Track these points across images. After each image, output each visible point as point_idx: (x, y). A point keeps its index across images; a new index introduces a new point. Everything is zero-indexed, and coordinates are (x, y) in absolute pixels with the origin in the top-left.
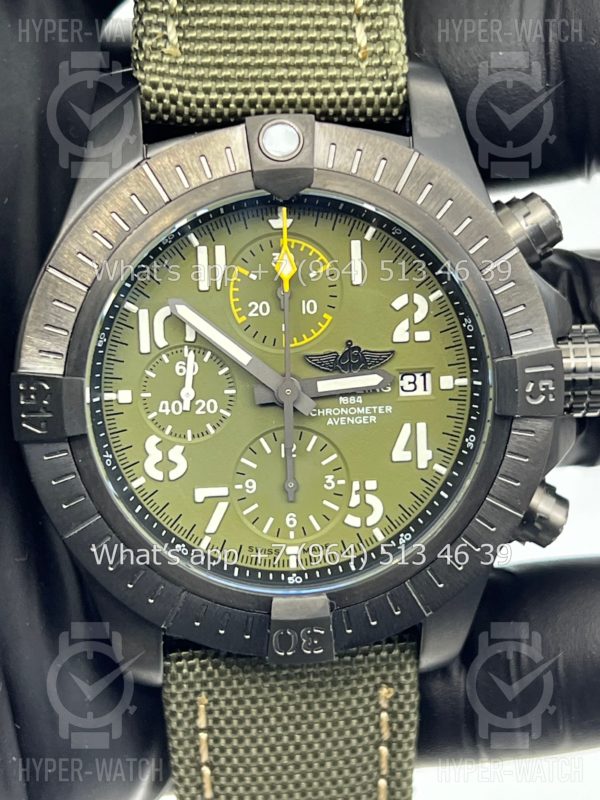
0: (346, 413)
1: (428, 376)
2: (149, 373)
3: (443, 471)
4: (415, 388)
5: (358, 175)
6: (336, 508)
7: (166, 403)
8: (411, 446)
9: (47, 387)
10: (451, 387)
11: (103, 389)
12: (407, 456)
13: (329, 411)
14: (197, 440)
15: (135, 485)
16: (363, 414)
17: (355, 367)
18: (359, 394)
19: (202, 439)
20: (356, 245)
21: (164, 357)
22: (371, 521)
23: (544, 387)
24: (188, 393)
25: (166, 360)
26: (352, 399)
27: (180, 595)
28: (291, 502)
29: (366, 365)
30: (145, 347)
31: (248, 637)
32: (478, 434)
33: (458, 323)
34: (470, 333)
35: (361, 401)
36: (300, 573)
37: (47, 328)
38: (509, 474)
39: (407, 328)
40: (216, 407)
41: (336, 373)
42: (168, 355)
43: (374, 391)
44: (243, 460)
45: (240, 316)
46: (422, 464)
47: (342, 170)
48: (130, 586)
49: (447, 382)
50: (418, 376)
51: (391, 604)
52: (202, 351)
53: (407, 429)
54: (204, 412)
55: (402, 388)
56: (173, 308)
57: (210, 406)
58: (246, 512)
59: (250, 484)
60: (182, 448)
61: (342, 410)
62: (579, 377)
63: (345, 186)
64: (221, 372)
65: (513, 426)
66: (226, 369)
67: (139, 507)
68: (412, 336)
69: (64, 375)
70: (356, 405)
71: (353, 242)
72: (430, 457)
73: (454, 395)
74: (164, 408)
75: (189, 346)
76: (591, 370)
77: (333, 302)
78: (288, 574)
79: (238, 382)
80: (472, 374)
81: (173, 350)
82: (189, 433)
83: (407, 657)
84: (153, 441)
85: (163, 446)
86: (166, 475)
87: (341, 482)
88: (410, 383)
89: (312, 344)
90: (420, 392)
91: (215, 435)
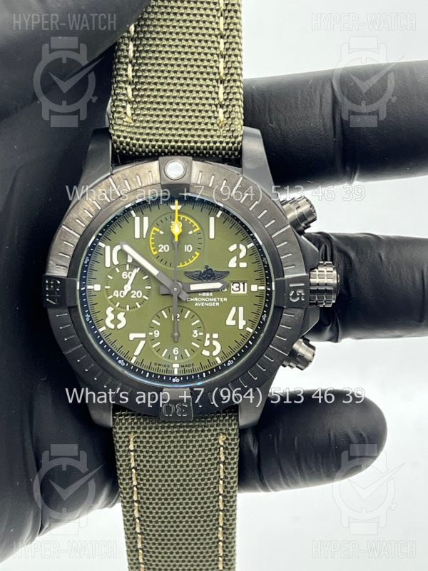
0: (204, 301)
1: (246, 284)
2: (109, 277)
3: (251, 331)
4: (239, 290)
5: (212, 187)
6: (198, 346)
7: (117, 291)
8: (236, 318)
9: (59, 282)
10: (256, 290)
11: (87, 284)
12: (234, 323)
13: (196, 299)
14: (131, 310)
15: (101, 330)
16: (214, 302)
17: (209, 278)
18: (212, 291)
19: (133, 310)
20: (212, 220)
21: (117, 269)
22: (215, 353)
23: (299, 293)
24: (128, 287)
25: (118, 271)
26: (208, 294)
28: (176, 342)
29: (215, 278)
30: (108, 264)
31: (151, 406)
32: (268, 314)
33: (260, 259)
34: (265, 265)
35: (212, 295)
36: (179, 377)
37: (60, 254)
38: (281, 335)
39: (236, 261)
40: (141, 294)
41: (200, 281)
42: (119, 269)
43: (219, 291)
44: (153, 321)
45: (154, 251)
46: (241, 327)
47: (205, 185)
49: (254, 288)
50: (241, 284)
52: (135, 267)
53: (234, 309)
54: (135, 297)
55: (233, 289)
56: (122, 246)
57: (138, 294)
58: (154, 346)
59: (157, 333)
60: (124, 313)
61: (203, 299)
62: (320, 288)
63: (206, 193)
64: (144, 278)
65: (284, 311)
66: (147, 277)
67: (102, 341)
68: (238, 265)
69: (67, 277)
70: (209, 297)
71: (210, 218)
72: (245, 324)
73: (258, 294)
74: (116, 294)
75: (129, 265)
76: (326, 285)
77: (200, 246)
78: (173, 377)
79: (152, 283)
80: (267, 284)
81: (122, 266)
82: (128, 307)
83: (233, 421)
84: (110, 310)
85: (115, 312)
86: (116, 326)
87: (201, 334)
88: (237, 287)
89: (189, 266)
90: (241, 292)
91: (140, 308)
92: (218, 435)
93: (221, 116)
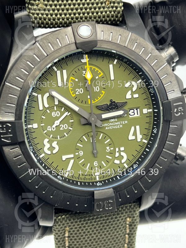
0: (112, 125)
1: (138, 110)
2: (43, 117)
3: (146, 142)
5: (112, 41)
6: (111, 158)
7: (50, 127)
8: (135, 134)
9: (10, 125)
10: (147, 112)
11: (28, 124)
12: (134, 138)
13: (106, 125)
14: (61, 139)
15: (41, 156)
16: (117, 125)
17: (114, 108)
18: (116, 118)
19: (63, 138)
20: (111, 66)
22: (123, 161)
23: (180, 109)
24: (57, 123)
25: (49, 112)
26: (114, 120)
27: (62, 194)
28: (96, 157)
29: (118, 108)
30: (41, 108)
31: (86, 206)
32: (158, 128)
33: (147, 91)
34: (152, 93)
35: (117, 120)
36: (100, 182)
37: (7, 104)
38: (170, 141)
39: (130, 93)
40: (67, 127)
41: (108, 111)
42: (49, 110)
43: (121, 116)
44: (78, 144)
45: (73, 94)
46: (139, 140)
47: (106, 40)
48: (44, 192)
49: (145, 111)
50: (135, 110)
51: (134, 189)
52: (61, 108)
53: (133, 128)
54: (63, 129)
55: (130, 114)
56: (50, 93)
57: (65, 127)
58: (80, 162)
59: (81, 152)
60: (56, 142)
61: (111, 124)
63: (108, 46)
64: (68, 114)
65: (170, 124)
66: (70, 113)
67: (44, 164)
68: (132, 96)
69: (15, 120)
70: (115, 122)
71: (110, 65)
72: (141, 137)
73: (148, 115)
74: (49, 129)
75: (56, 106)
78: (97, 182)
79: (74, 117)
80: (154, 107)
81: (51, 108)
82: (58, 137)
83: (136, 208)
84: (46, 140)
85: (50, 142)
86: (52, 152)
87: (112, 149)
88: (132, 112)
89: (98, 102)
90: (136, 115)
91: (68, 137)
92: (126, 218)
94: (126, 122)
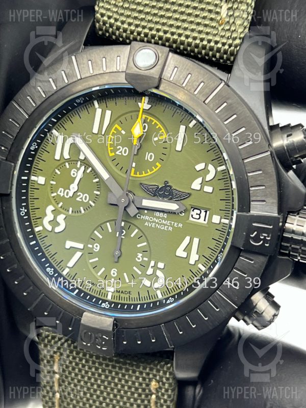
0: (156, 221)
1: (208, 212)
2: (57, 171)
3: (203, 269)
4: (197, 218)
5: (186, 88)
6: (140, 273)
7: (63, 190)
8: (188, 249)
10: (218, 222)
11: (32, 174)
12: (184, 255)
13: (147, 218)
14: (74, 214)
15: (37, 229)
17: (166, 197)
18: (166, 212)
19: (77, 214)
21: (67, 164)
22: (156, 285)
23: (264, 236)
24: (74, 187)
25: (68, 167)
26: (162, 214)
28: (116, 262)
29: (172, 197)
30: (57, 157)
31: (70, 329)
36: (110, 303)
37: (4, 133)
39: (201, 182)
40: (88, 199)
41: (155, 198)
42: (69, 164)
43: (175, 213)
44: (96, 232)
45: (111, 153)
46: (192, 262)
47: (177, 83)
48: (16, 283)
49: (216, 219)
50: (203, 211)
52: (87, 166)
53: (187, 239)
54: (81, 200)
55: (192, 216)
57: (83, 197)
58: (91, 261)
60: (64, 216)
61: (155, 219)
62: (295, 237)
64: (95, 181)
65: (241, 254)
66: (97, 180)
67: (34, 242)
69: (6, 160)
70: (163, 218)
71: (182, 126)
72: (197, 260)
73: (219, 228)
74: (61, 192)
75: (81, 162)
76: (303, 234)
77: (163, 157)
78: (104, 301)
79: (102, 188)
81: (73, 161)
82: (71, 209)
84: (50, 208)
85: (56, 212)
86: (53, 229)
87: (146, 259)
88: (197, 214)
89: (147, 178)
90: (201, 220)
91: (84, 214)
92: (150, 380)
93: (224, 11)
94: (180, 225)
